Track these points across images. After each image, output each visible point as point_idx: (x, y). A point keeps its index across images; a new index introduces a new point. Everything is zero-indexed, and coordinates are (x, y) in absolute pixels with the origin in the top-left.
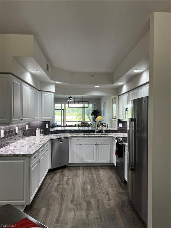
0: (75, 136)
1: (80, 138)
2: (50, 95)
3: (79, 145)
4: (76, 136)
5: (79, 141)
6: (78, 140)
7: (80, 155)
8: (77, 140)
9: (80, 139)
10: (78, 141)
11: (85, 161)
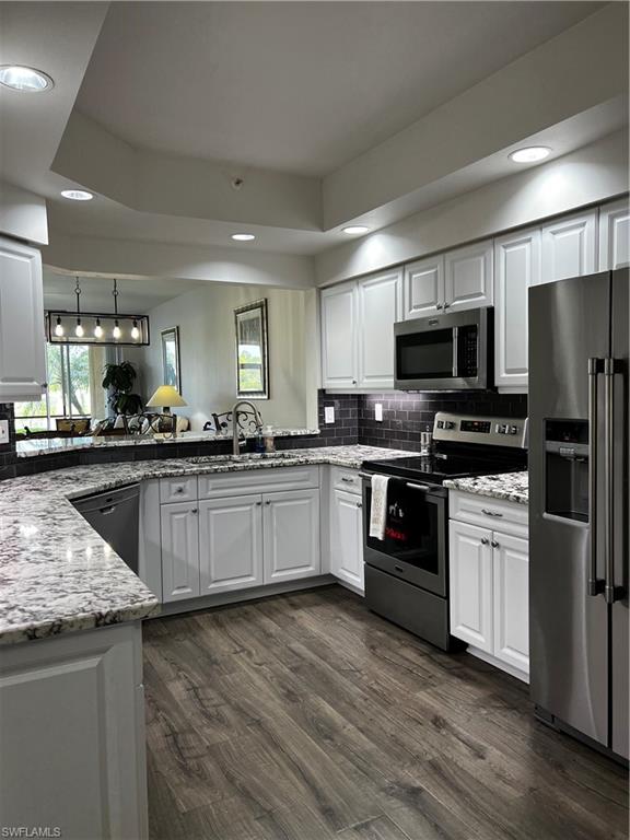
0: (165, 476)
1: (189, 482)
2: (28, 261)
3: (182, 516)
4: (171, 475)
5: (185, 496)
6: (180, 491)
7: (190, 561)
8: (174, 491)
9: (189, 484)
10: (179, 497)
11: (213, 588)
